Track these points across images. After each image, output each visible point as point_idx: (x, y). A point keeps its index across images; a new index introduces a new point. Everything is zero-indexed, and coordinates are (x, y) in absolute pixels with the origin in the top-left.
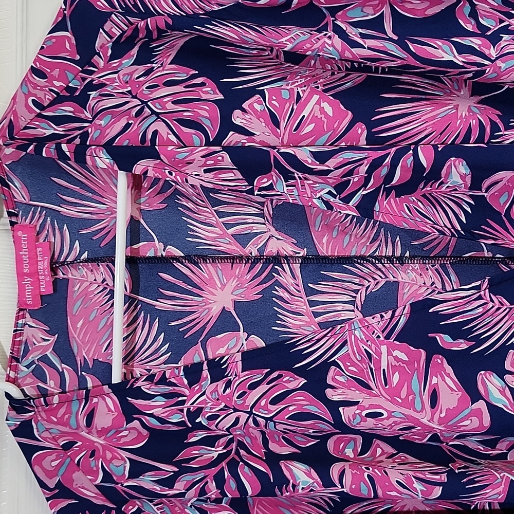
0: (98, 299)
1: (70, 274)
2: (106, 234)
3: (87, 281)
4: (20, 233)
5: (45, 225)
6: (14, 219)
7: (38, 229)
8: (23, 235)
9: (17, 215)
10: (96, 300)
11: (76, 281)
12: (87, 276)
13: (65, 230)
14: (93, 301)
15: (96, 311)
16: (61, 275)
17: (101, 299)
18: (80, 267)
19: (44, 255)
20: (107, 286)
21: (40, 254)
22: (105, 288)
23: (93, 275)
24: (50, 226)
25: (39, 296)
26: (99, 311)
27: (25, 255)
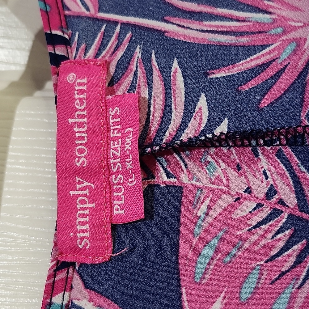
0: (260, 239)
1: (185, 175)
2: (272, 78)
3: (228, 193)
4: (71, 77)
5: (129, 63)
6: (60, 51)
7: (112, 70)
8: (79, 81)
9: (67, 43)
10: (255, 244)
11: (199, 191)
12: (228, 180)
13: (176, 72)
14: (246, 245)
15: (256, 272)
16: (162, 177)
17: (268, 239)
18: (209, 159)
19: (124, 124)
20: (279, 207)
21: (115, 124)
22: (275, 213)
23: (243, 178)
24: (141, 65)
25: (110, 226)
26: (265, 273)
27: (81, 125)
